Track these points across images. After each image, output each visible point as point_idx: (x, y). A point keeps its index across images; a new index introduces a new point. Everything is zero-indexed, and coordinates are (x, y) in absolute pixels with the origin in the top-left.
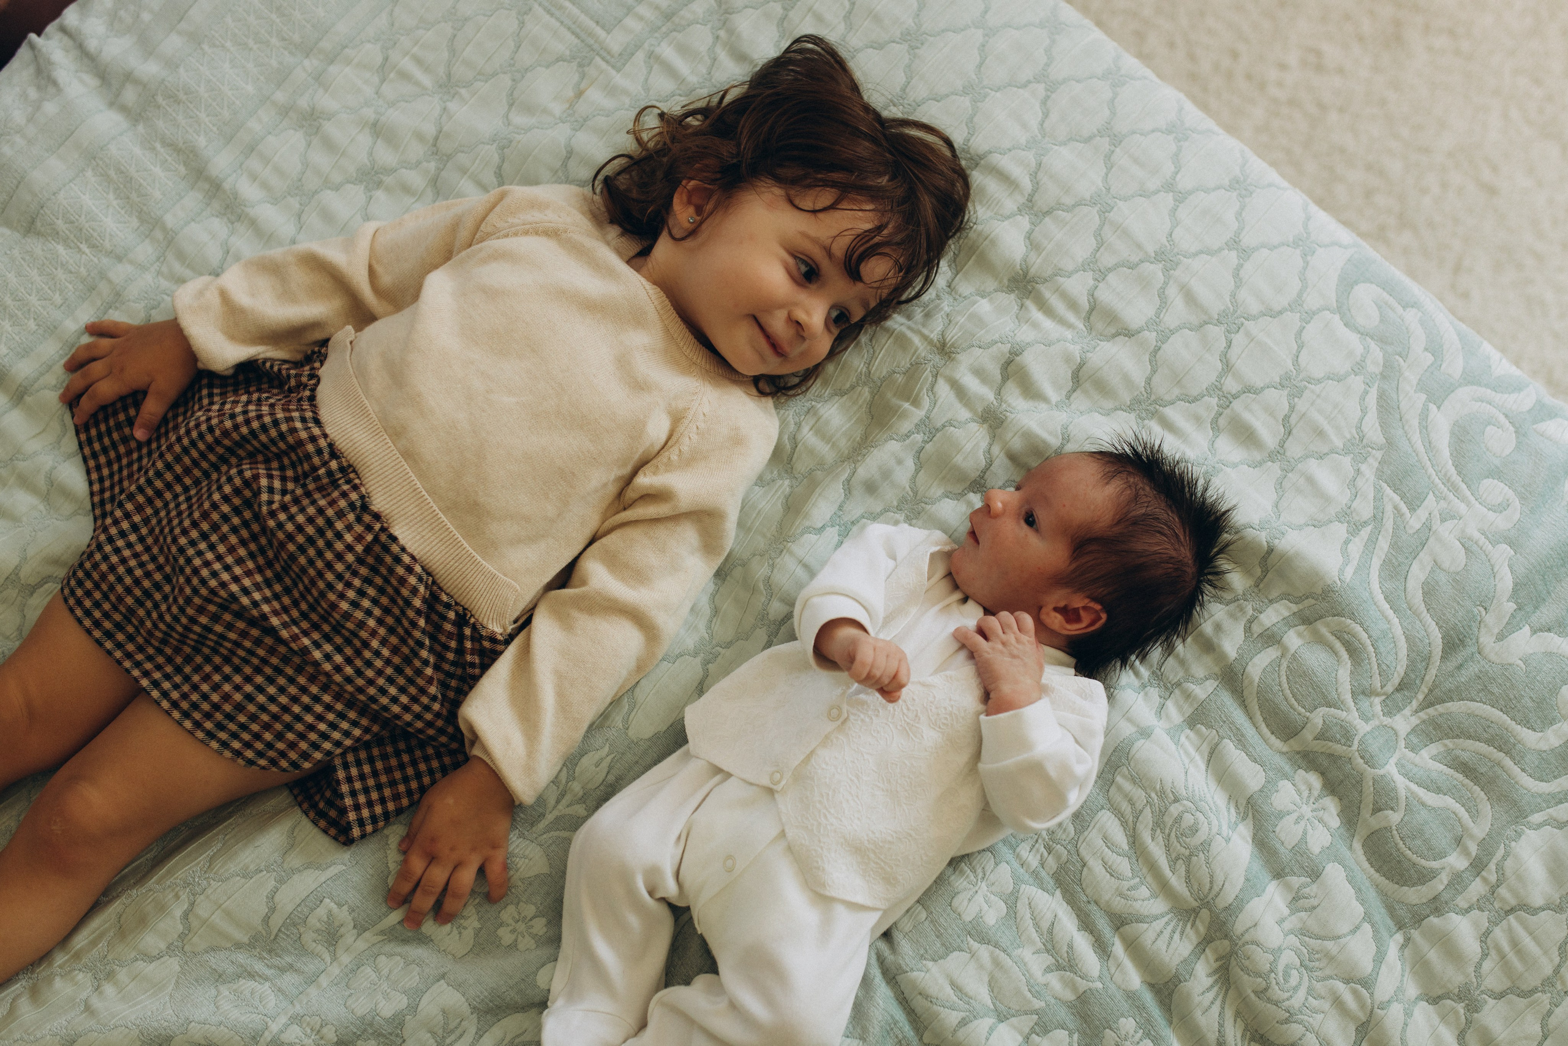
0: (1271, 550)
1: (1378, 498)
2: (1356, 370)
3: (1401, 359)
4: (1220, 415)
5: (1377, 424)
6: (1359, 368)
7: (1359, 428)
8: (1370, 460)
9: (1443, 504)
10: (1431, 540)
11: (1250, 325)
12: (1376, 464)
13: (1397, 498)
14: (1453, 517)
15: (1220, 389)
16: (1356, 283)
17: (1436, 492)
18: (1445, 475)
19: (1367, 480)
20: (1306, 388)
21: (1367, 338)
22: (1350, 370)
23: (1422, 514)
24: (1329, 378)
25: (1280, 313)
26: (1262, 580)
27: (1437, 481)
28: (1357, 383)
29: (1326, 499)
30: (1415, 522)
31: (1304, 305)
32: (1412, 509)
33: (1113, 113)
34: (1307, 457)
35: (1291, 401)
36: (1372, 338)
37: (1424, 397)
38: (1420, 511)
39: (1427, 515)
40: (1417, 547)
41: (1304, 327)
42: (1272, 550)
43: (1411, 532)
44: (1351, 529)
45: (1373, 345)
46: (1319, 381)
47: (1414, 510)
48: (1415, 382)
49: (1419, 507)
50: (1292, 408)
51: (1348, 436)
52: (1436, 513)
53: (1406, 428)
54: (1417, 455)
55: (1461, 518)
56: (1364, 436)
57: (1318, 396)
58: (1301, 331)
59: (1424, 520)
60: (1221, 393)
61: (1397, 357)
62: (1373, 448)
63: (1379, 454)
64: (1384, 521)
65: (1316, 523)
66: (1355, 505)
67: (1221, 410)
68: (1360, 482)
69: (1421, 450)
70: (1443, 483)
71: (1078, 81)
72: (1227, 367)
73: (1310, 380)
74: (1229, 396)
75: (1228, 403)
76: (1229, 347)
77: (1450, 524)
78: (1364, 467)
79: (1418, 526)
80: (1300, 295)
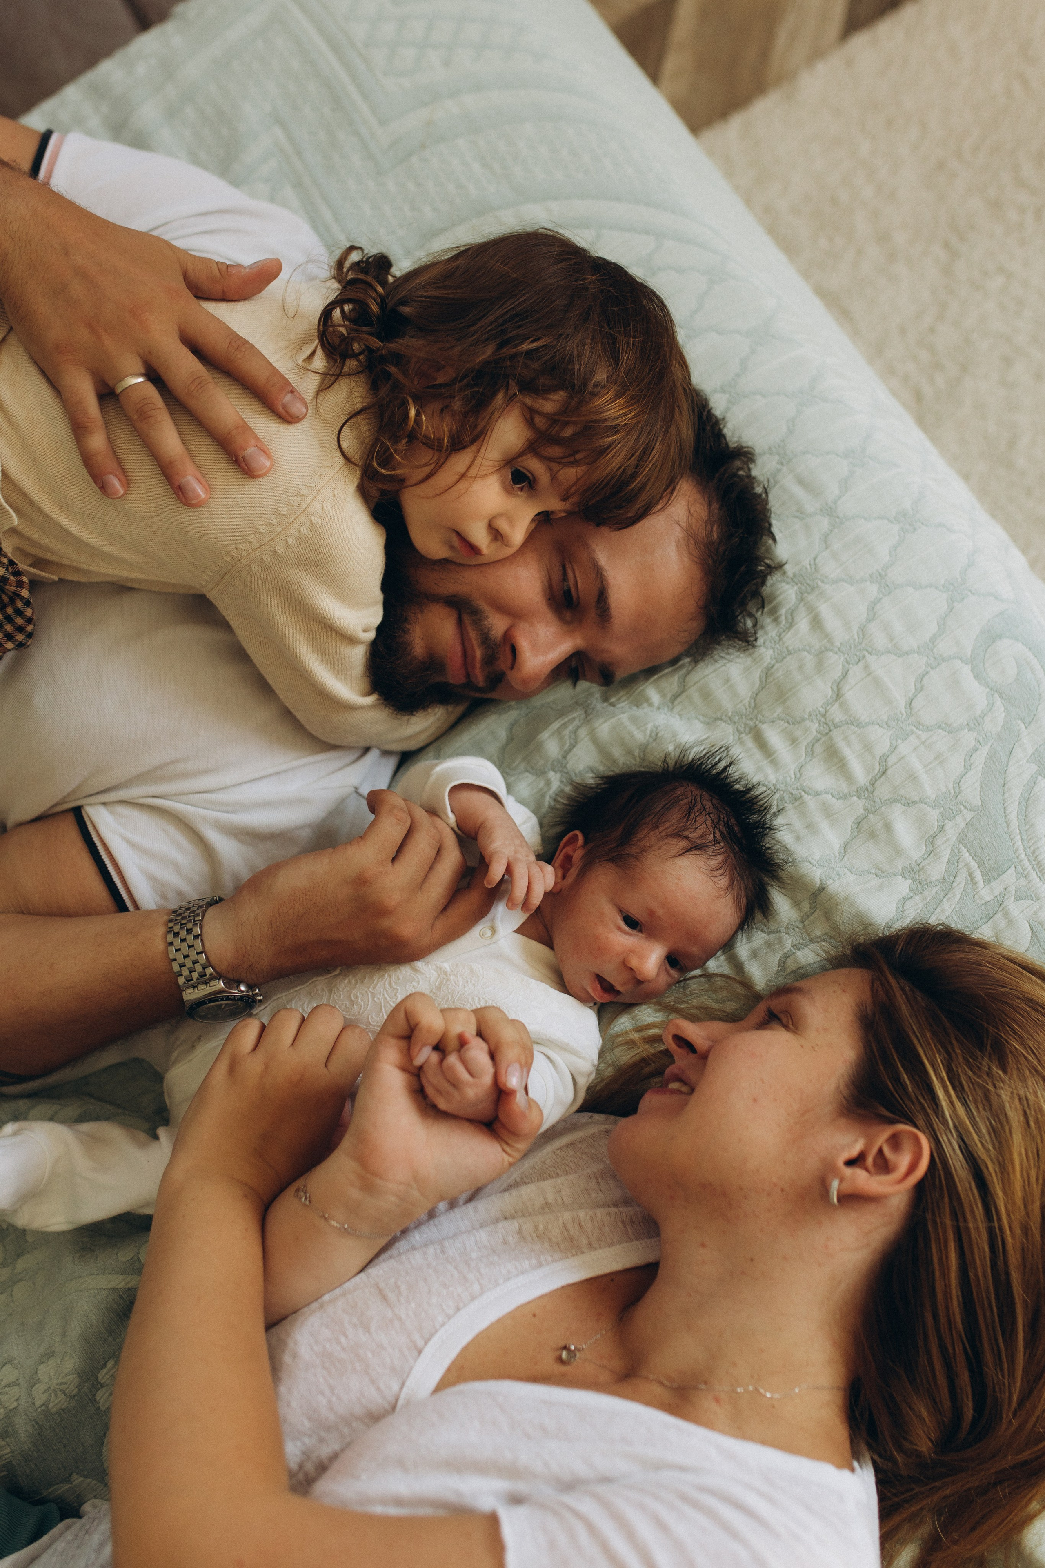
0: (822, 889)
1: (954, 860)
2: (972, 725)
3: (1022, 725)
4: (818, 741)
5: (978, 785)
6: (975, 724)
7: (958, 783)
8: (959, 819)
9: (1023, 882)
10: (999, 915)
11: (871, 659)
12: (963, 825)
13: (974, 865)
14: (1027, 897)
15: (824, 716)
16: (1000, 637)
17: (1019, 868)
18: (1033, 852)
19: (947, 840)
20: (913, 733)
21: (996, 695)
22: (965, 722)
23: (997, 887)
24: (939, 727)
25: (907, 653)
26: (808, 917)
27: (1023, 856)
28: (968, 738)
29: (898, 851)
30: (986, 894)
31: (935, 651)
32: (987, 880)
33: (791, 431)
34: (894, 801)
35: (894, 743)
36: (1001, 696)
37: (1034, 768)
38: (994, 884)
39: (1002, 888)
40: (981, 918)
41: (927, 673)
42: (824, 889)
43: (979, 902)
44: (914, 887)
45: (998, 702)
46: (928, 729)
47: (989, 881)
48: (1030, 751)
49: (995, 879)
50: (894, 748)
51: (944, 790)
52: (1012, 889)
53: (1007, 795)
54: (1008, 826)
55: (1038, 899)
56: (960, 793)
57: (923, 743)
58: (924, 676)
59: (996, 893)
60: (823, 720)
61: (1019, 722)
62: (966, 807)
63: (969, 815)
64: (954, 885)
65: (879, 872)
66: (925, 863)
67: (819, 736)
68: (939, 841)
69: (1015, 823)
70: (1029, 860)
71: (764, 396)
72: (838, 695)
73: (919, 724)
74: (830, 723)
75: (827, 731)
76: (844, 677)
77: (1025, 903)
78: (949, 825)
79: (988, 898)
80: (933, 639)
